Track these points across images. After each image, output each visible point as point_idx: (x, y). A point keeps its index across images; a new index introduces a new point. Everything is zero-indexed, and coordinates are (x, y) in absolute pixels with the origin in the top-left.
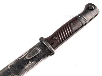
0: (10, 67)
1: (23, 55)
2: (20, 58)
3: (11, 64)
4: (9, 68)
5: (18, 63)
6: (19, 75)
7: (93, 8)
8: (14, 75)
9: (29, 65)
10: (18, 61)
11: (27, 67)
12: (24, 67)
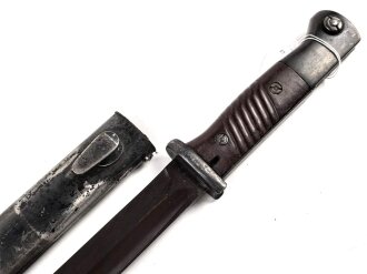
0: (21, 207)
1: (60, 166)
2: (51, 176)
3: (24, 199)
4: (18, 212)
5: (48, 191)
6: (53, 231)
7: (340, 26)
8: (38, 233)
9: (85, 193)
10: (48, 185)
11: (78, 201)
12: (70, 204)
